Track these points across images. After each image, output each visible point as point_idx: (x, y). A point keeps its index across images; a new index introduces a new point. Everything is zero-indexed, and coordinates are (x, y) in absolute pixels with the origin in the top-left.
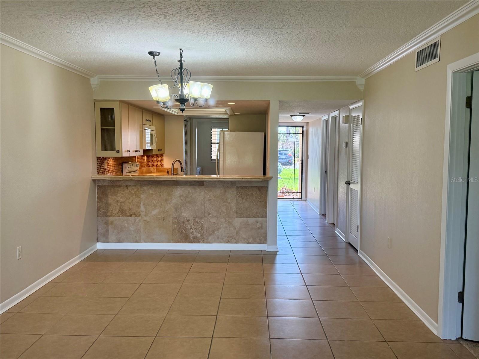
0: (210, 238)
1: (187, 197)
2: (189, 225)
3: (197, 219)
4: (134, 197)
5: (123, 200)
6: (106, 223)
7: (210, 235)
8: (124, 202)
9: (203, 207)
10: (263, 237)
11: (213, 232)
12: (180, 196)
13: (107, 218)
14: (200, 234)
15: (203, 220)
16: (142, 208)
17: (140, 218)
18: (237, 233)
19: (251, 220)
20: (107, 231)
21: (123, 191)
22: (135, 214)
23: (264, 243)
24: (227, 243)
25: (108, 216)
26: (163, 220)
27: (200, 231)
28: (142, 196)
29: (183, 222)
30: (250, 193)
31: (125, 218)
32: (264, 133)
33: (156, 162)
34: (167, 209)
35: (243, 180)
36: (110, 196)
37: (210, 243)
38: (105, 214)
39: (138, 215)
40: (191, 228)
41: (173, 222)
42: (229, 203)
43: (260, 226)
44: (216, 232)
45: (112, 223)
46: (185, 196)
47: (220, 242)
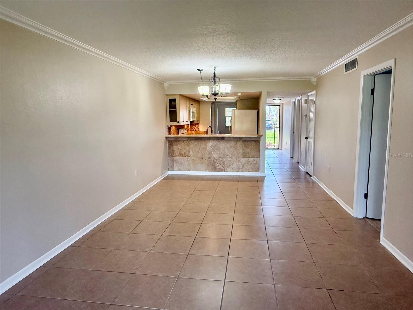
0: (228, 169)
1: (215, 146)
2: (216, 162)
3: (221, 158)
4: (187, 146)
5: (181, 148)
6: (173, 160)
7: (228, 167)
8: (181, 149)
9: (224, 152)
10: (258, 168)
11: (230, 165)
12: (211, 146)
13: (173, 158)
14: (222, 167)
15: (224, 159)
16: (191, 153)
17: (190, 158)
18: (243, 166)
19: (251, 159)
20: (173, 165)
21: (181, 143)
22: (187, 156)
23: (258, 172)
24: (237, 171)
25: (174, 157)
26: (203, 159)
27: (222, 165)
28: (191, 146)
29: (213, 160)
30: (250, 144)
31: (182, 158)
32: (257, 110)
33: (195, 128)
34: (204, 153)
35: (246, 137)
36: (174, 146)
37: (228, 172)
38: (172, 156)
39: (189, 156)
40: (217, 164)
41: (208, 160)
42: (239, 150)
43: (256, 162)
44: (231, 166)
45: (176, 161)
46: (214, 146)
47: (234, 171)
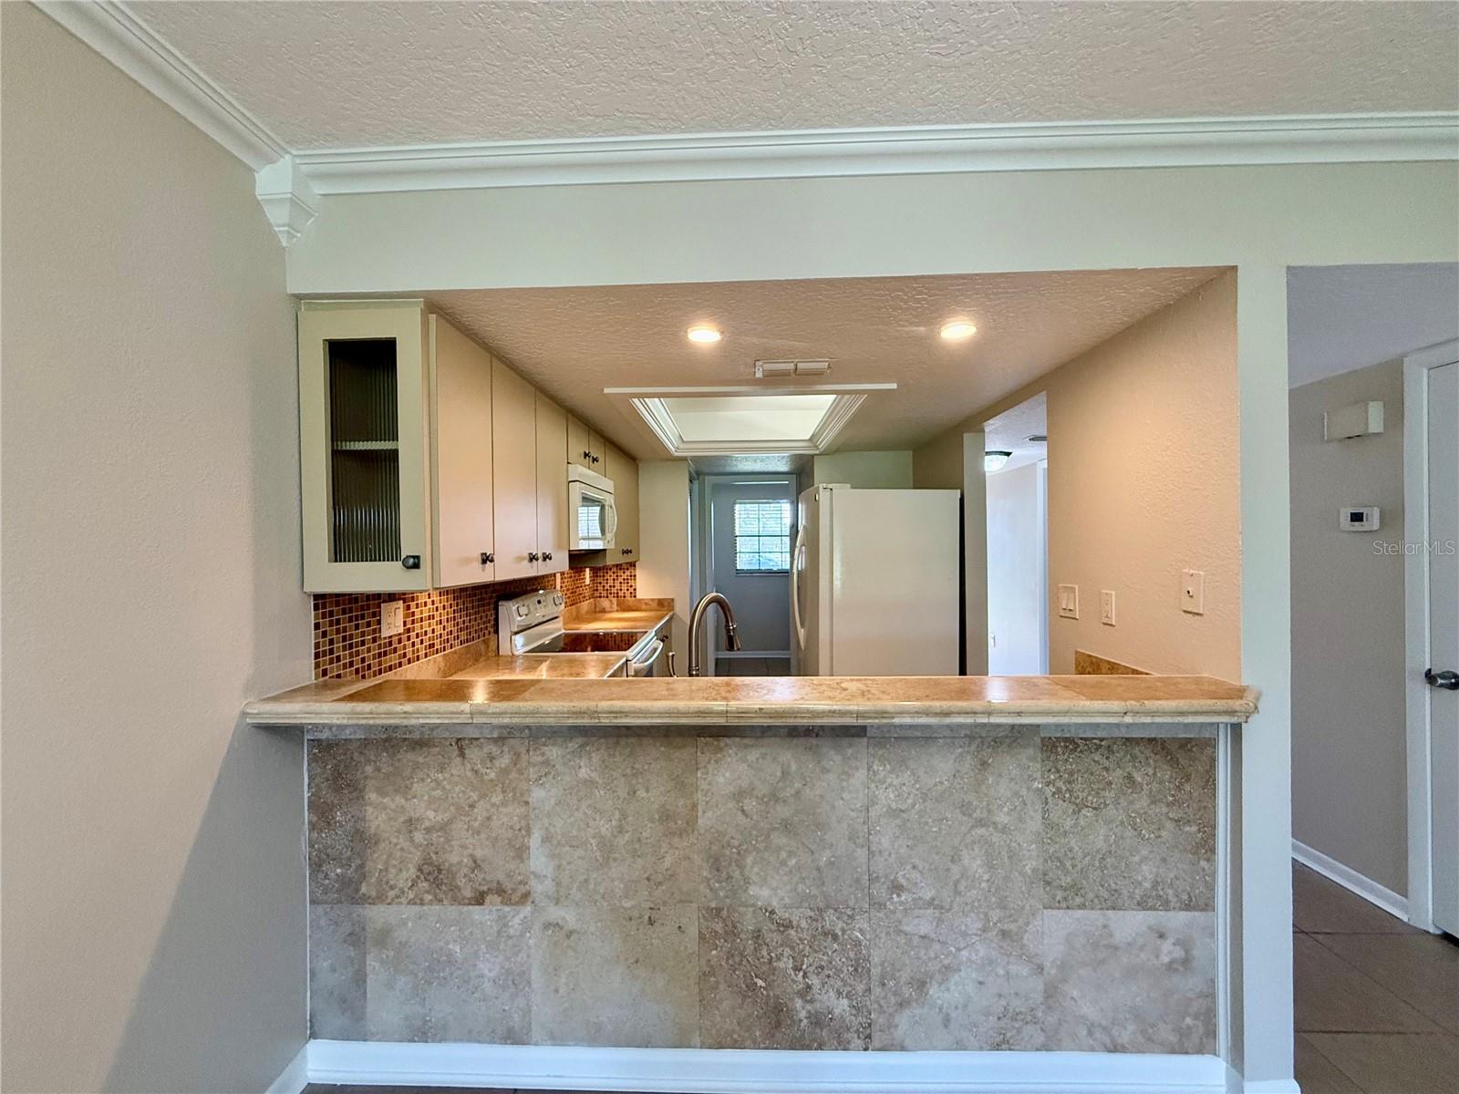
0: (903, 1020)
1: (774, 797)
2: (787, 951)
3: (830, 916)
4: (497, 799)
5: (442, 817)
6: (356, 938)
7: (902, 1005)
8: (444, 827)
9: (861, 854)
10: (1196, 1017)
11: (921, 985)
12: (739, 795)
13: (358, 909)
14: (845, 1002)
15: (861, 922)
16: (539, 860)
17: (527, 910)
18: (1051, 993)
19: (1129, 924)
20: (360, 979)
21: (442, 769)
22: (500, 891)
23: (1200, 1051)
24: (997, 1047)
25: (365, 900)
26: (651, 922)
27: (845, 984)
28: (537, 794)
29: (757, 935)
30: (1117, 775)
31: (452, 911)
32: (959, 491)
33: (617, 584)
36: (373, 796)
37: (903, 1049)
38: (350, 892)
39: (515, 898)
40: (797, 969)
41: (702, 937)
42: (1004, 830)
43: (1179, 953)
44: (933, 991)
45: (384, 937)
46: (763, 790)
47: (960, 1046)
